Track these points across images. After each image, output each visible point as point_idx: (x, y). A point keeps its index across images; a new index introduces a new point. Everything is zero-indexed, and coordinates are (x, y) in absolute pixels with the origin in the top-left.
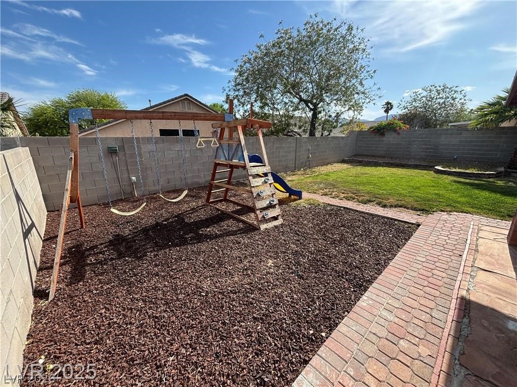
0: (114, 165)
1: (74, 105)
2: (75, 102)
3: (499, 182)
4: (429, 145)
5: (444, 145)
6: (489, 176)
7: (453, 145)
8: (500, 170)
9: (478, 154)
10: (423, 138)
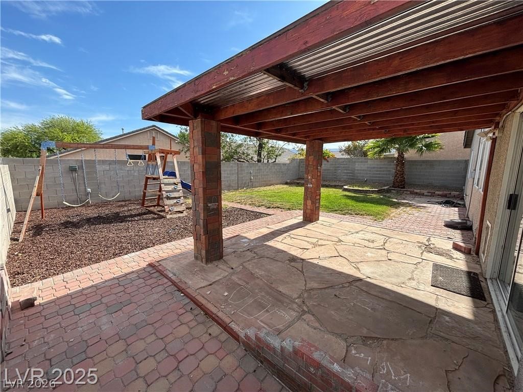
0: (74, 180)
1: (47, 131)
2: (48, 128)
3: (374, 196)
4: (349, 170)
5: (358, 170)
6: (373, 192)
7: (363, 170)
8: (383, 188)
9: (379, 177)
10: (344, 164)
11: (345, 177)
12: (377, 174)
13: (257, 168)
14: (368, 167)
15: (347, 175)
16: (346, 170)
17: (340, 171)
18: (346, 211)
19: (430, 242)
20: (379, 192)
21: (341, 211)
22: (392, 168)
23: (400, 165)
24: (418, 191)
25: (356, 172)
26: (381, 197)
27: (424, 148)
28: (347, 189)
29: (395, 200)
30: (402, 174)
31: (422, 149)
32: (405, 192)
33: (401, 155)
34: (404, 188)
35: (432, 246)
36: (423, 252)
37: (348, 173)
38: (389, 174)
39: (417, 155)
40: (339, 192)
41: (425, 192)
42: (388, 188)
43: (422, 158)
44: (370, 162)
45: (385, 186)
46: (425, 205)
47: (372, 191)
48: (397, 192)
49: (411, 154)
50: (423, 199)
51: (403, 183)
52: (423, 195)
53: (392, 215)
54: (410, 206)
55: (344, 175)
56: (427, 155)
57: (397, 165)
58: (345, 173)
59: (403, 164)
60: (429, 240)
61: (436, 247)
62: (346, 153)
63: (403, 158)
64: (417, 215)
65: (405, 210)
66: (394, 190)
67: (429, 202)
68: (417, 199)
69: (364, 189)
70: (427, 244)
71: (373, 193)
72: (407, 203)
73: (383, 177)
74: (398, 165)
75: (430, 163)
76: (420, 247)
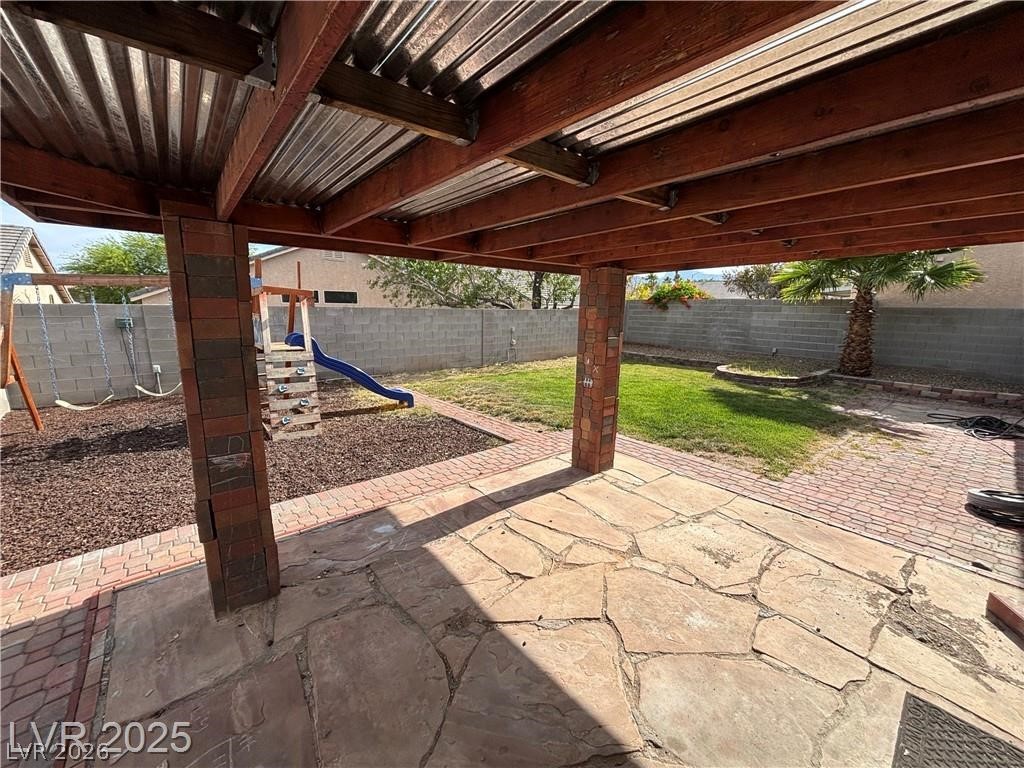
0: (126, 346)
3: (787, 393)
4: (737, 328)
5: (756, 328)
6: (786, 383)
7: (770, 329)
8: (814, 374)
9: (807, 346)
10: (726, 315)
11: (726, 342)
12: (801, 338)
13: (526, 320)
14: (780, 323)
15: (731, 340)
16: (730, 327)
17: (715, 329)
18: (697, 440)
19: (912, 580)
20: (800, 383)
21: (685, 437)
22: (840, 327)
23: (859, 321)
24: (905, 385)
25: (752, 331)
26: (805, 397)
27: (927, 278)
28: (724, 373)
29: (838, 408)
30: (866, 342)
31: (923, 281)
32: (869, 386)
33: (865, 297)
34: (867, 374)
35: (916, 598)
36: (881, 625)
37: (733, 334)
38: (832, 340)
39: (909, 295)
40: (704, 380)
41: (925, 388)
42: (826, 375)
43: (921, 304)
44: (786, 311)
45: (819, 368)
46: (918, 426)
47: (783, 380)
48: (849, 386)
49: (891, 293)
50: (917, 408)
51: (867, 363)
52: (918, 394)
53: (815, 459)
54: (876, 430)
55: (724, 339)
56: (936, 297)
57: (853, 320)
58: (728, 334)
59: (870, 317)
60: (908, 569)
61: (927, 604)
62: (740, 286)
63: (870, 302)
64: (888, 460)
65: (857, 441)
66: (841, 379)
67: (931, 418)
68: (899, 406)
69: (765, 375)
70: (901, 586)
71: (786, 386)
72: (870, 419)
73: (816, 347)
74: (855, 321)
75: (944, 317)
76: (873, 599)
